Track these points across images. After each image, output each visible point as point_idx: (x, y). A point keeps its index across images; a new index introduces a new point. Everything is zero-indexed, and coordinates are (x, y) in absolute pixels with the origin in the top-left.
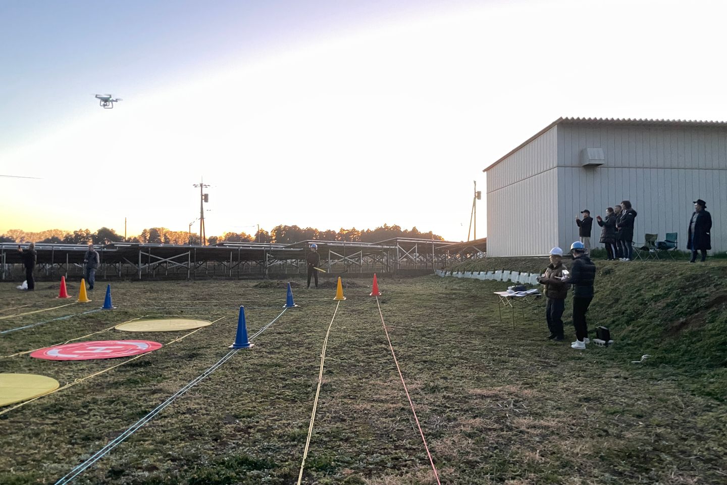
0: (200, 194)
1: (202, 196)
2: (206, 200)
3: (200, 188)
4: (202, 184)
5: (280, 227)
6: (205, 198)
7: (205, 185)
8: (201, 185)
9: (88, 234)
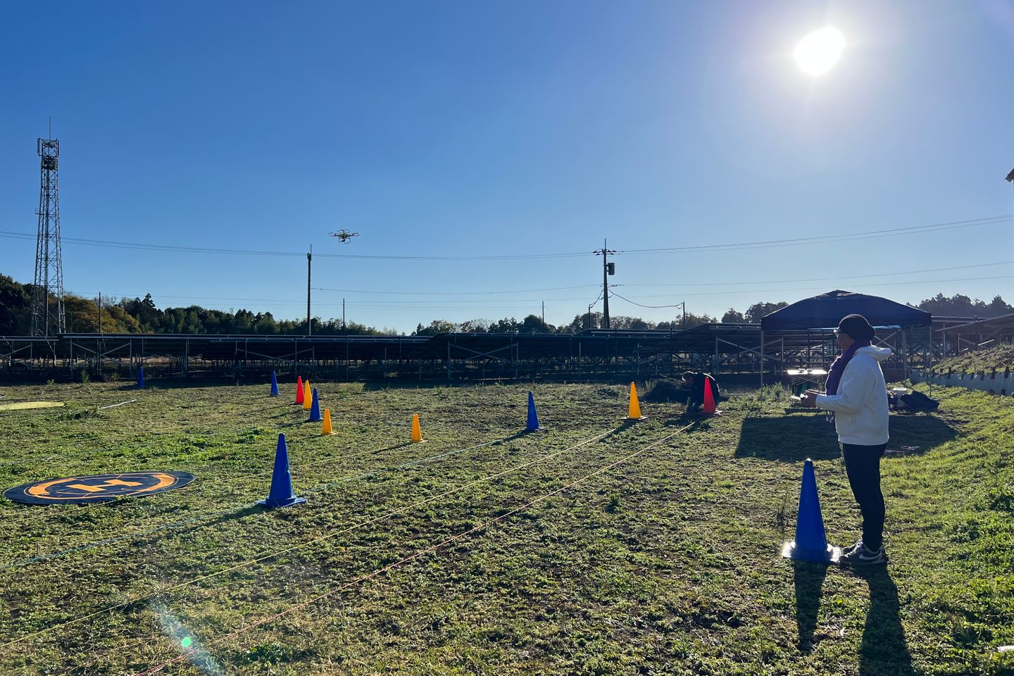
0: (603, 263)
1: (605, 266)
2: (612, 272)
3: (603, 256)
4: (606, 250)
5: (759, 305)
6: (610, 269)
7: (609, 251)
8: (604, 252)
9: (514, 323)
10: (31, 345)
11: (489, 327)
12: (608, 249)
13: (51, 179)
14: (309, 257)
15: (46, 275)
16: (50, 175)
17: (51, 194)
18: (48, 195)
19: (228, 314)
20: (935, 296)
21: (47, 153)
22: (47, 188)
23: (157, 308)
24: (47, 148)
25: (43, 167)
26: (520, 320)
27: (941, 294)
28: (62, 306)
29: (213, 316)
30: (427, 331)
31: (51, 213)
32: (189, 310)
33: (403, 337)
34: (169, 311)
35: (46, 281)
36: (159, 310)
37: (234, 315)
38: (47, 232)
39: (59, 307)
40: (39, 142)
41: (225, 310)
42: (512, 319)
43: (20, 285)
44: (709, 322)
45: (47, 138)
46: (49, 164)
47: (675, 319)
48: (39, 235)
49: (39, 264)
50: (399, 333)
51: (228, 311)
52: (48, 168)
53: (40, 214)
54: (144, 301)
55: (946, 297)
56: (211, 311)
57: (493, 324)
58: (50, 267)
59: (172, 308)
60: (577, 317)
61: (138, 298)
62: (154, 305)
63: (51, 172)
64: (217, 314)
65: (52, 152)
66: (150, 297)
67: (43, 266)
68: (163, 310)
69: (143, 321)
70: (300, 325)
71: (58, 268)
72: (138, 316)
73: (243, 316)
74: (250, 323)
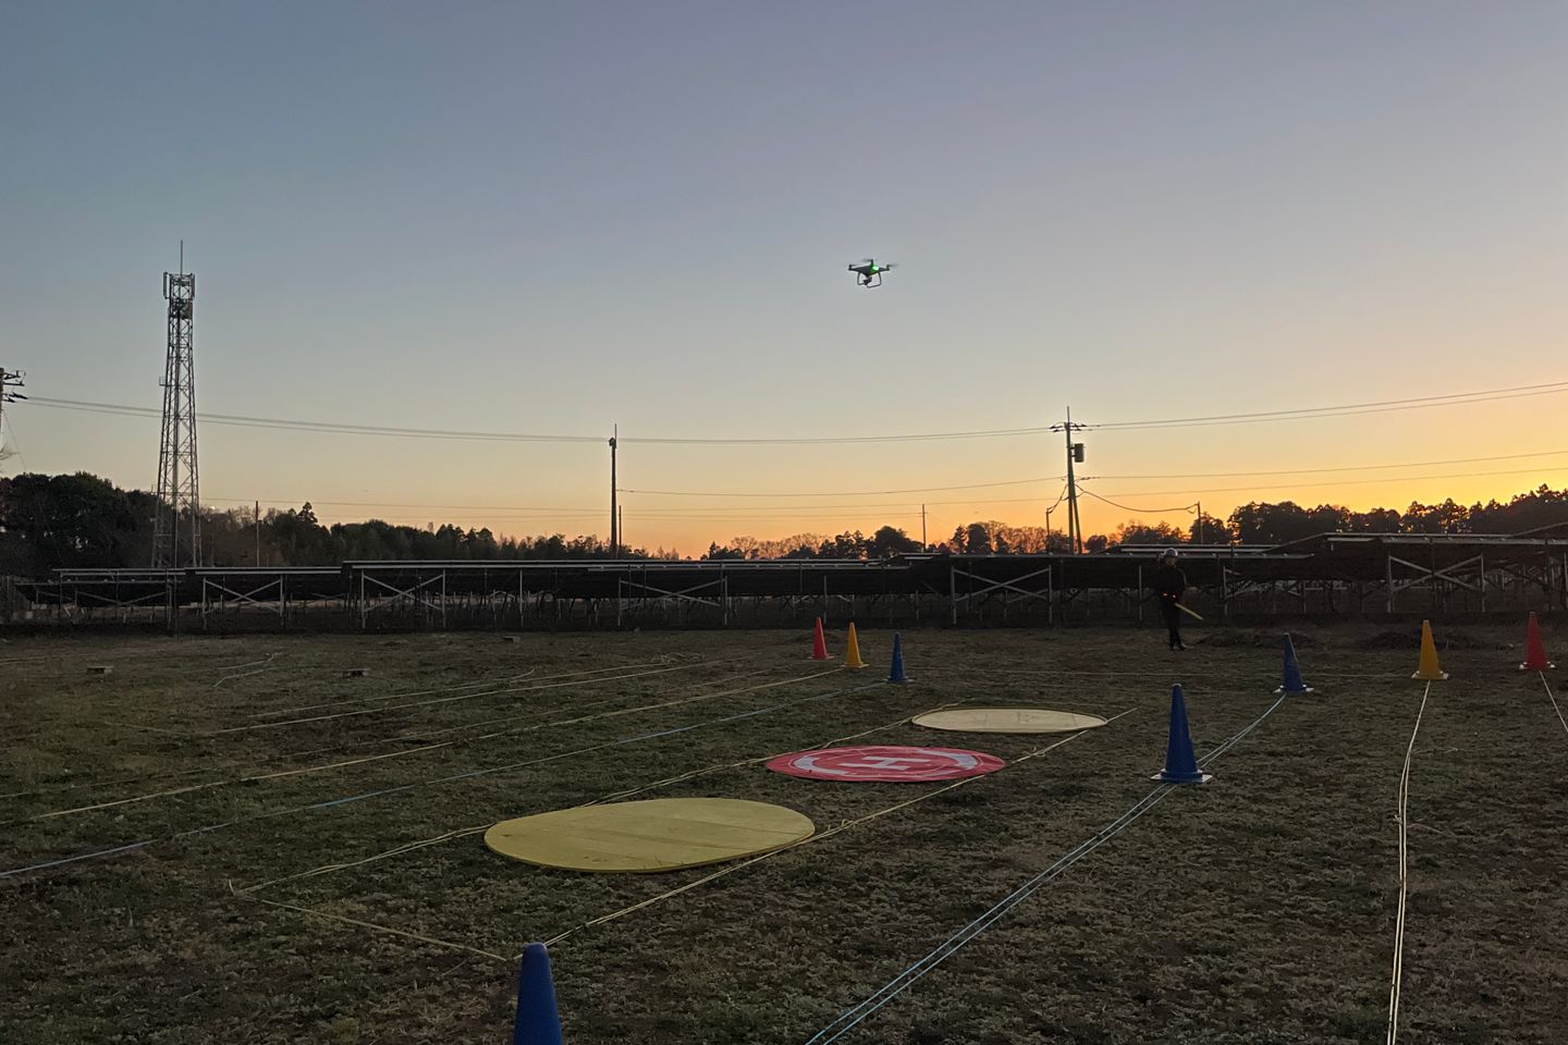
0: (1066, 444)
1: (1070, 448)
2: (1079, 458)
3: (1065, 432)
4: (1069, 423)
6: (1077, 452)
7: (1075, 426)
8: (1068, 427)
9: (859, 540)
10: (281, 581)
11: (820, 545)
12: (1072, 423)
13: (183, 332)
14: (613, 443)
15: (175, 476)
16: (182, 327)
17: (183, 355)
18: (178, 357)
19: (426, 532)
20: (1535, 489)
21: (177, 294)
22: (177, 347)
23: (320, 524)
24: (176, 288)
25: (171, 315)
26: (869, 534)
27: (1545, 485)
28: (199, 524)
29: (402, 534)
30: (723, 554)
31: (183, 384)
33: (689, 562)
34: (337, 528)
36: (324, 527)
37: (435, 532)
38: (176, 412)
39: (195, 525)
40: (165, 278)
42: (857, 533)
43: (123, 492)
44: (1169, 534)
45: (176, 272)
46: (180, 310)
47: (1115, 531)
49: (164, 460)
50: (682, 557)
51: (425, 528)
52: (178, 316)
53: (166, 386)
54: (301, 514)
55: (1554, 490)
56: (399, 528)
57: (827, 541)
58: (180, 463)
59: (343, 524)
60: (960, 529)
61: (292, 510)
62: (316, 520)
63: (183, 323)
64: (409, 532)
65: (184, 293)
66: (311, 508)
67: (171, 463)
68: (329, 528)
69: (301, 545)
70: (533, 547)
71: (193, 465)
72: (294, 537)
73: (449, 534)
74: (458, 546)
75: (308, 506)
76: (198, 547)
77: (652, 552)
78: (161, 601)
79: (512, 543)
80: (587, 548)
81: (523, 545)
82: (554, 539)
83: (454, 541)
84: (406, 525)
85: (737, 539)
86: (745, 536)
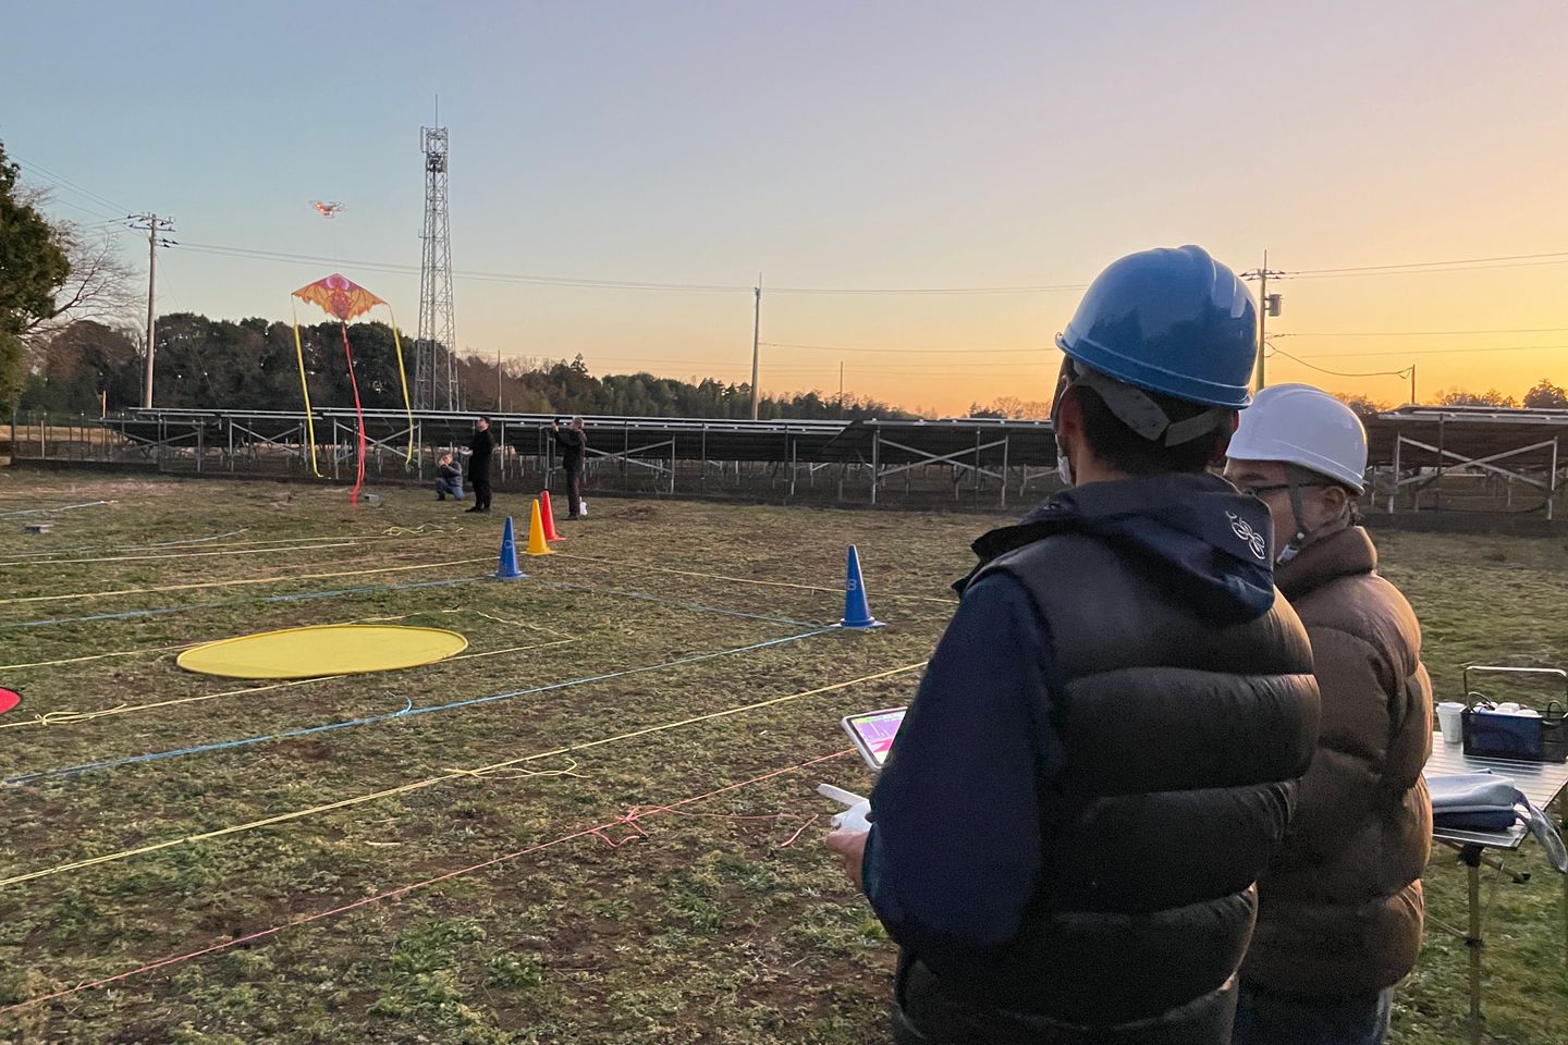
3: (1259, 283)
4: (1265, 270)
7: (1271, 273)
8: (1263, 275)
12: (1269, 269)
13: (439, 185)
15: (433, 325)
16: (437, 180)
17: (439, 208)
18: (435, 210)
19: (689, 386)
21: (433, 148)
22: (433, 200)
23: (591, 374)
24: (432, 141)
25: (427, 169)
28: (453, 370)
29: (666, 385)
30: (985, 414)
31: (439, 236)
32: (633, 379)
34: (608, 379)
35: (433, 334)
36: (594, 378)
37: (697, 386)
38: (433, 264)
39: (450, 371)
40: (422, 132)
41: (686, 380)
45: (432, 127)
46: (435, 164)
48: (424, 268)
49: (424, 310)
51: (689, 382)
52: (434, 170)
53: (425, 238)
54: (573, 364)
56: (665, 380)
58: (437, 313)
59: (613, 375)
61: (564, 360)
62: (587, 371)
63: (439, 176)
64: (674, 385)
65: (439, 147)
66: (582, 358)
67: (429, 312)
68: (599, 379)
69: (571, 393)
70: (791, 402)
71: (449, 316)
72: (564, 385)
73: (709, 386)
74: (717, 399)
75: (579, 357)
76: (454, 393)
77: (911, 411)
78: (192, 442)
79: (770, 400)
80: (843, 404)
81: (781, 402)
82: (811, 396)
83: (714, 395)
84: (672, 378)
85: (1000, 399)
86: (1009, 396)
